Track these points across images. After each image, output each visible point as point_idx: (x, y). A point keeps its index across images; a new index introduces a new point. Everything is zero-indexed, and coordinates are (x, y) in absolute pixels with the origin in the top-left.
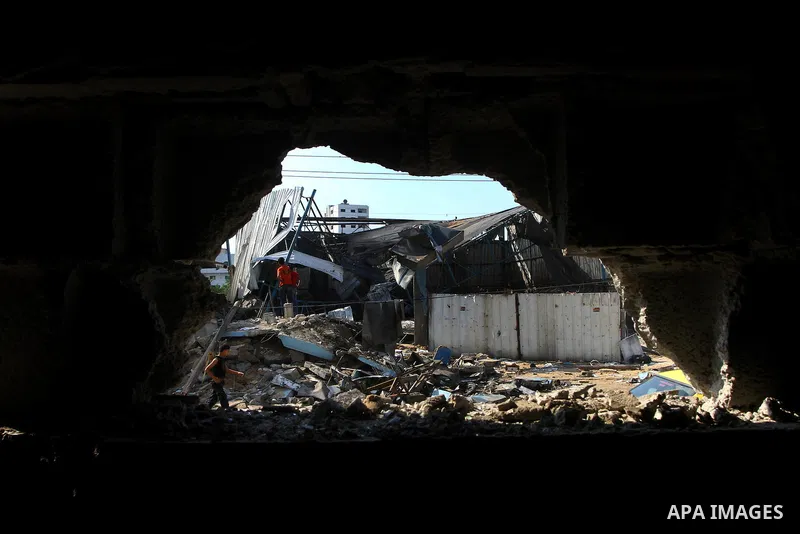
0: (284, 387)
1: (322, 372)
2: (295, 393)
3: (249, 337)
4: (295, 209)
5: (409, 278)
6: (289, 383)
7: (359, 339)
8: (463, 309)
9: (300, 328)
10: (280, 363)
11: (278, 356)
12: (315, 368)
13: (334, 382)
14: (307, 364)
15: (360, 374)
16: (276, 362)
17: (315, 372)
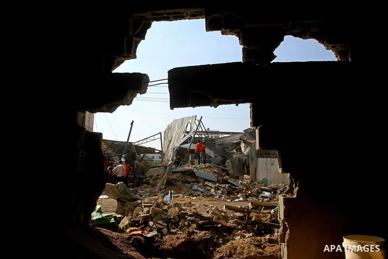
0: (198, 190)
1: (213, 186)
2: (202, 192)
3: (181, 172)
4: (192, 125)
5: (248, 150)
6: (200, 189)
7: (227, 174)
8: (272, 164)
9: (202, 168)
10: (194, 182)
11: (194, 180)
12: (210, 184)
13: (218, 189)
14: (206, 183)
15: (229, 187)
16: (192, 182)
17: (210, 185)
